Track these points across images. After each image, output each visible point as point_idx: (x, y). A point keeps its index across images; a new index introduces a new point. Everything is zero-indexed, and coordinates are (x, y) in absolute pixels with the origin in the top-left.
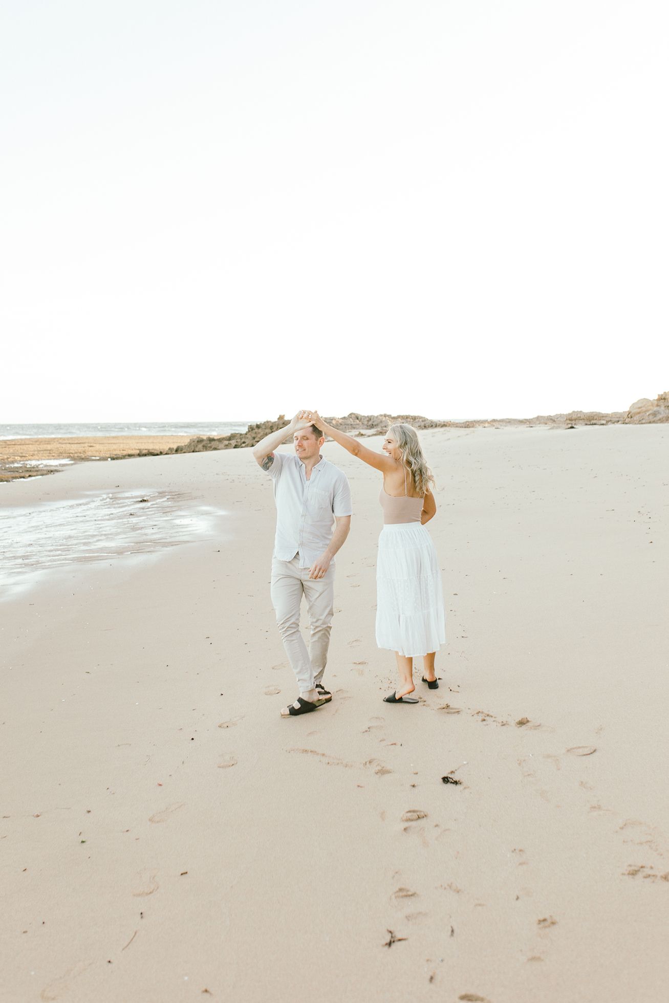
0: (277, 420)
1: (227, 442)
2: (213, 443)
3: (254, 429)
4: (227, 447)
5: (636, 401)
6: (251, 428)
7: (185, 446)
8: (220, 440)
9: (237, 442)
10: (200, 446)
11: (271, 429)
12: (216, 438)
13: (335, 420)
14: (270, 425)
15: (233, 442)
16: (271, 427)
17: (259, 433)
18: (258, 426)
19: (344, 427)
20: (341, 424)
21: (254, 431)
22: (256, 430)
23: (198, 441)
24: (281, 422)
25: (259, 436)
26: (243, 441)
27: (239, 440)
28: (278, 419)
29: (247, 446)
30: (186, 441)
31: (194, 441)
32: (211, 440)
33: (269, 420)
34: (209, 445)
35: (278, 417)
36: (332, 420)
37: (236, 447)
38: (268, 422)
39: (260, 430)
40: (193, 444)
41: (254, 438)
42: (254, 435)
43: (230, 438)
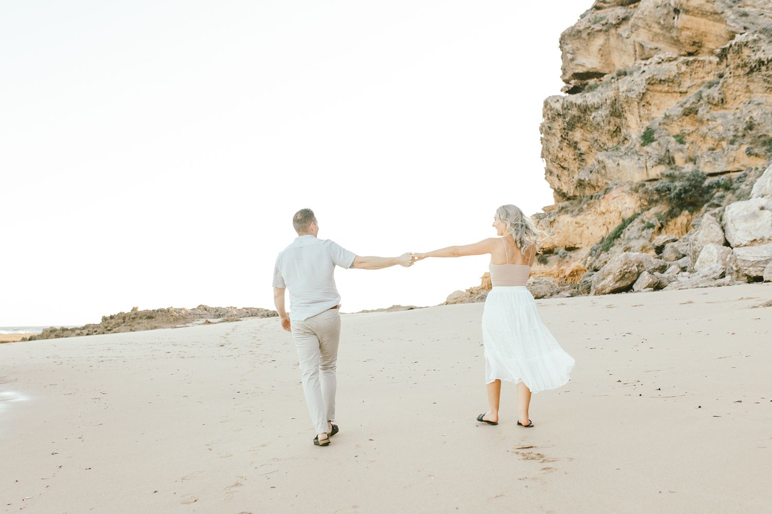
0: (130, 311)
1: (78, 332)
2: (66, 332)
3: (108, 320)
4: (78, 335)
5: (452, 293)
6: (104, 319)
7: (38, 335)
8: (73, 330)
9: (89, 331)
10: (53, 335)
11: (124, 320)
12: (69, 328)
13: (184, 310)
14: (123, 315)
15: (85, 332)
16: (124, 317)
17: (111, 323)
18: (112, 317)
19: (193, 316)
20: (190, 314)
21: (107, 321)
22: (110, 321)
23: (51, 331)
24: (134, 312)
25: (111, 325)
26: (95, 330)
27: (91, 329)
28: (132, 310)
29: (98, 334)
30: (40, 332)
31: (47, 331)
32: (64, 330)
33: (122, 311)
34: (62, 335)
35: (132, 309)
36: (181, 310)
37: (88, 334)
38: (121, 313)
39: (113, 320)
40: (46, 333)
41: (106, 327)
42: (106, 325)
43: (84, 328)
